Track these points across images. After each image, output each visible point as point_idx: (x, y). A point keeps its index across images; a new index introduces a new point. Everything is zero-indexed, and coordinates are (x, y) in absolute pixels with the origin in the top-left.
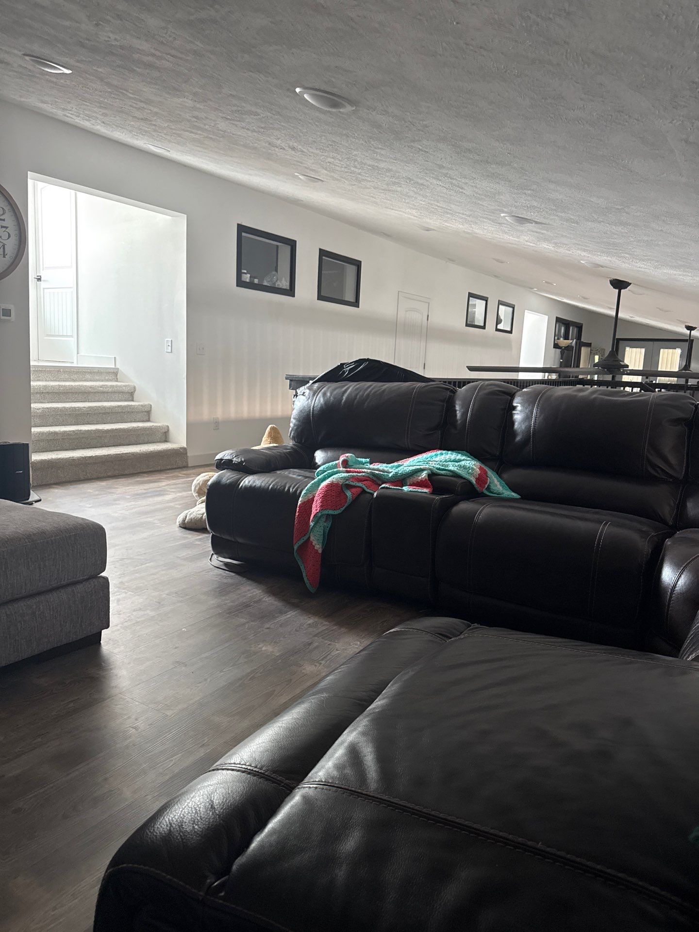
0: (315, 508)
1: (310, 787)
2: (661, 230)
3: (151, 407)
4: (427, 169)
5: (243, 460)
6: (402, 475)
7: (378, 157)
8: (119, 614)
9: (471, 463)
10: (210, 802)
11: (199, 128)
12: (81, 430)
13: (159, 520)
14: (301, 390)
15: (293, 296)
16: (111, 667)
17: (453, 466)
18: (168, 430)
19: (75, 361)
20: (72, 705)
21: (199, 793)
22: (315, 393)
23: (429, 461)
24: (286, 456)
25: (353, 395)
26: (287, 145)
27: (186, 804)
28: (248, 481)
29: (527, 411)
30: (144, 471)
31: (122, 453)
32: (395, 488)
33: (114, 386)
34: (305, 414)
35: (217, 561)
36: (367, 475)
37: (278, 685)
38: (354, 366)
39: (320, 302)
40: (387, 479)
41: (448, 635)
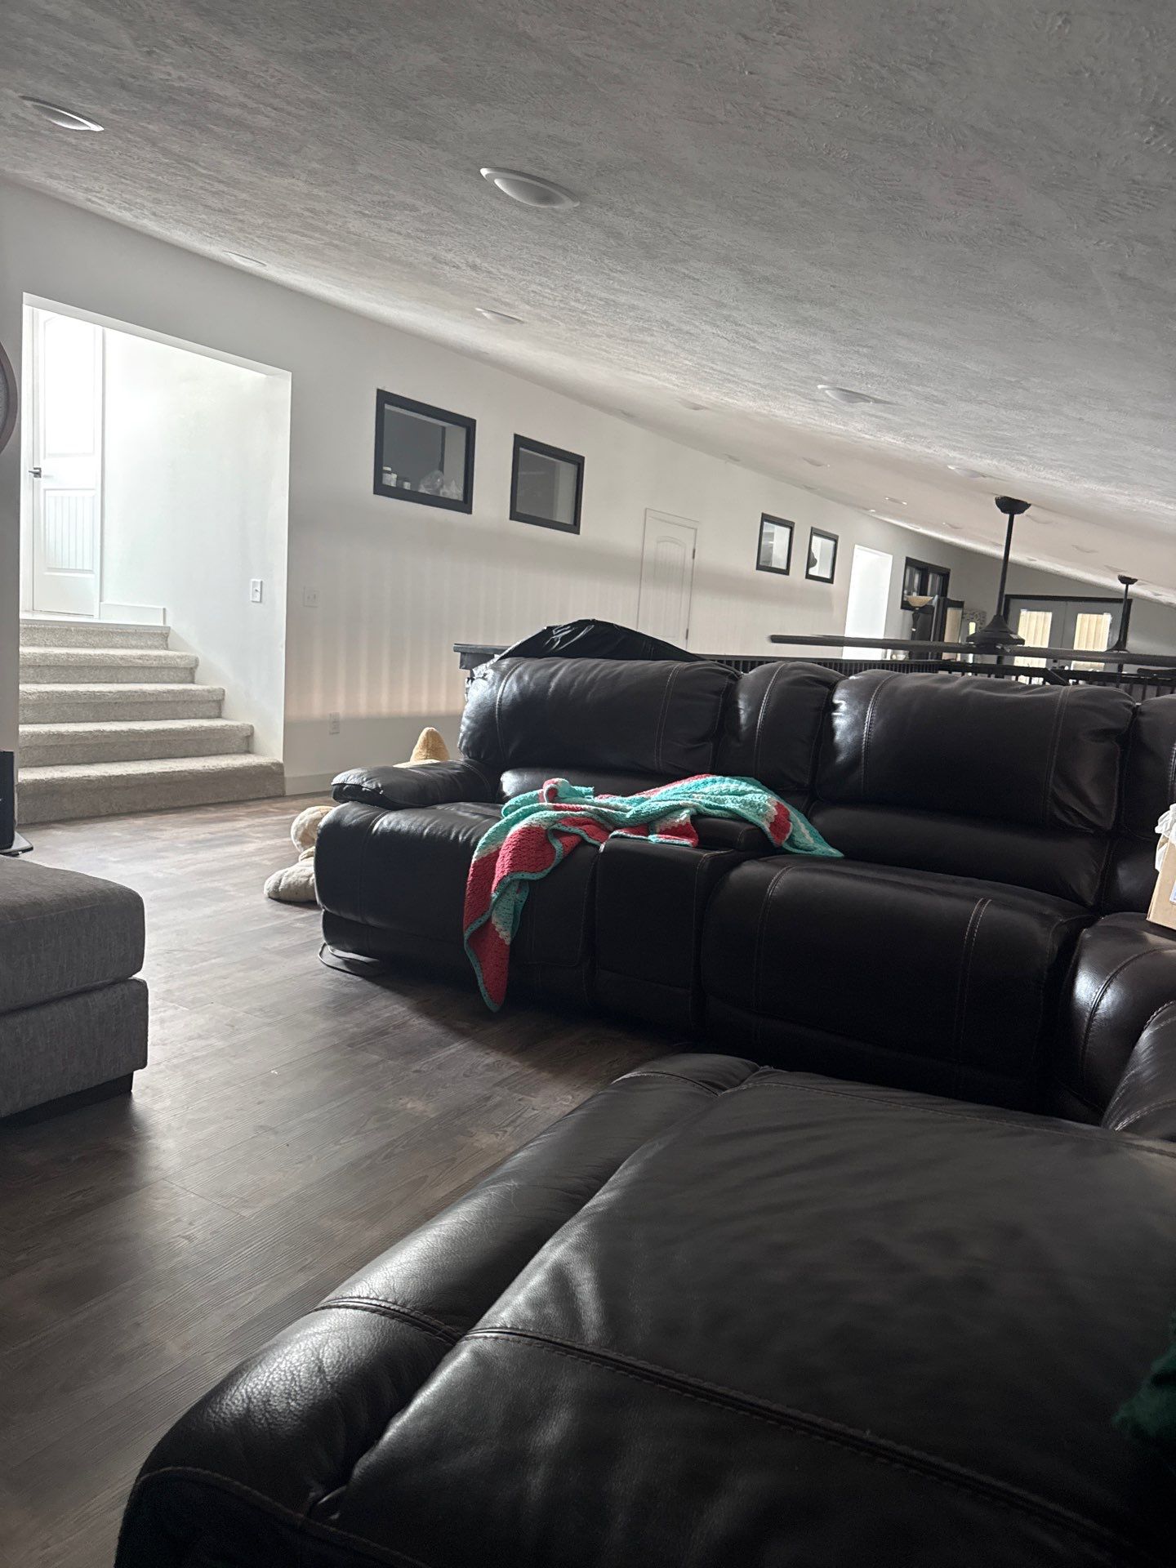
0: (501, 868)
1: (486, 1337)
2: (1080, 419)
3: (224, 694)
4: (696, 308)
5: (380, 785)
6: (648, 815)
7: (616, 286)
8: (164, 1045)
9: (762, 798)
10: (317, 1362)
11: (315, 229)
12: (103, 731)
13: (235, 885)
14: (480, 670)
16: (150, 1134)
17: (733, 802)
18: (252, 734)
19: (96, 614)
20: (79, 1198)
21: (298, 1346)
22: (503, 675)
23: (693, 792)
24: (453, 780)
25: (568, 680)
26: (462, 261)
27: (276, 1364)
28: (387, 821)
29: (856, 713)
30: (210, 802)
31: (174, 772)
32: (635, 836)
33: (161, 656)
34: (486, 710)
35: (331, 956)
36: (590, 814)
37: (432, 1167)
38: (569, 631)
39: (515, 523)
40: (622, 822)
41: (721, 1084)
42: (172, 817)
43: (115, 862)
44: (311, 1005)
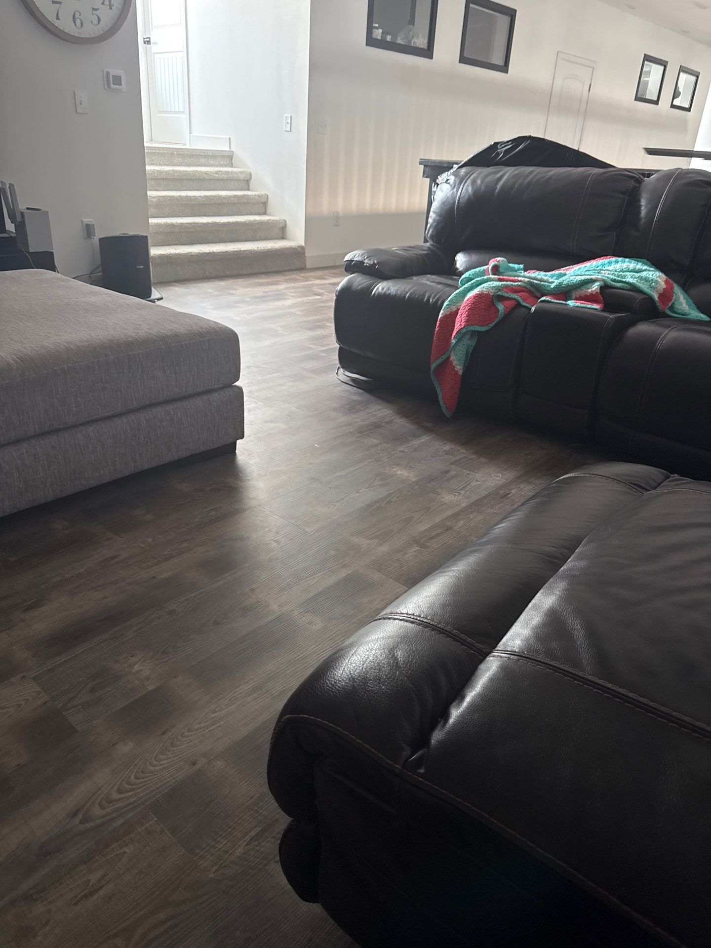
0: (459, 323)
1: (507, 658)
3: (268, 198)
5: (376, 262)
6: (568, 286)
9: (654, 275)
10: (394, 660)
12: (198, 223)
13: (282, 327)
14: (441, 179)
17: (632, 277)
18: (286, 225)
19: (188, 143)
20: (214, 512)
23: (601, 270)
24: (423, 258)
25: (510, 183)
28: (381, 287)
30: (262, 271)
31: (240, 251)
32: (558, 301)
33: (229, 172)
34: (448, 207)
35: (343, 375)
36: (525, 284)
37: (416, 511)
38: (511, 146)
39: (462, 65)
40: (547, 291)
41: (644, 486)
42: (240, 281)
44: (334, 405)
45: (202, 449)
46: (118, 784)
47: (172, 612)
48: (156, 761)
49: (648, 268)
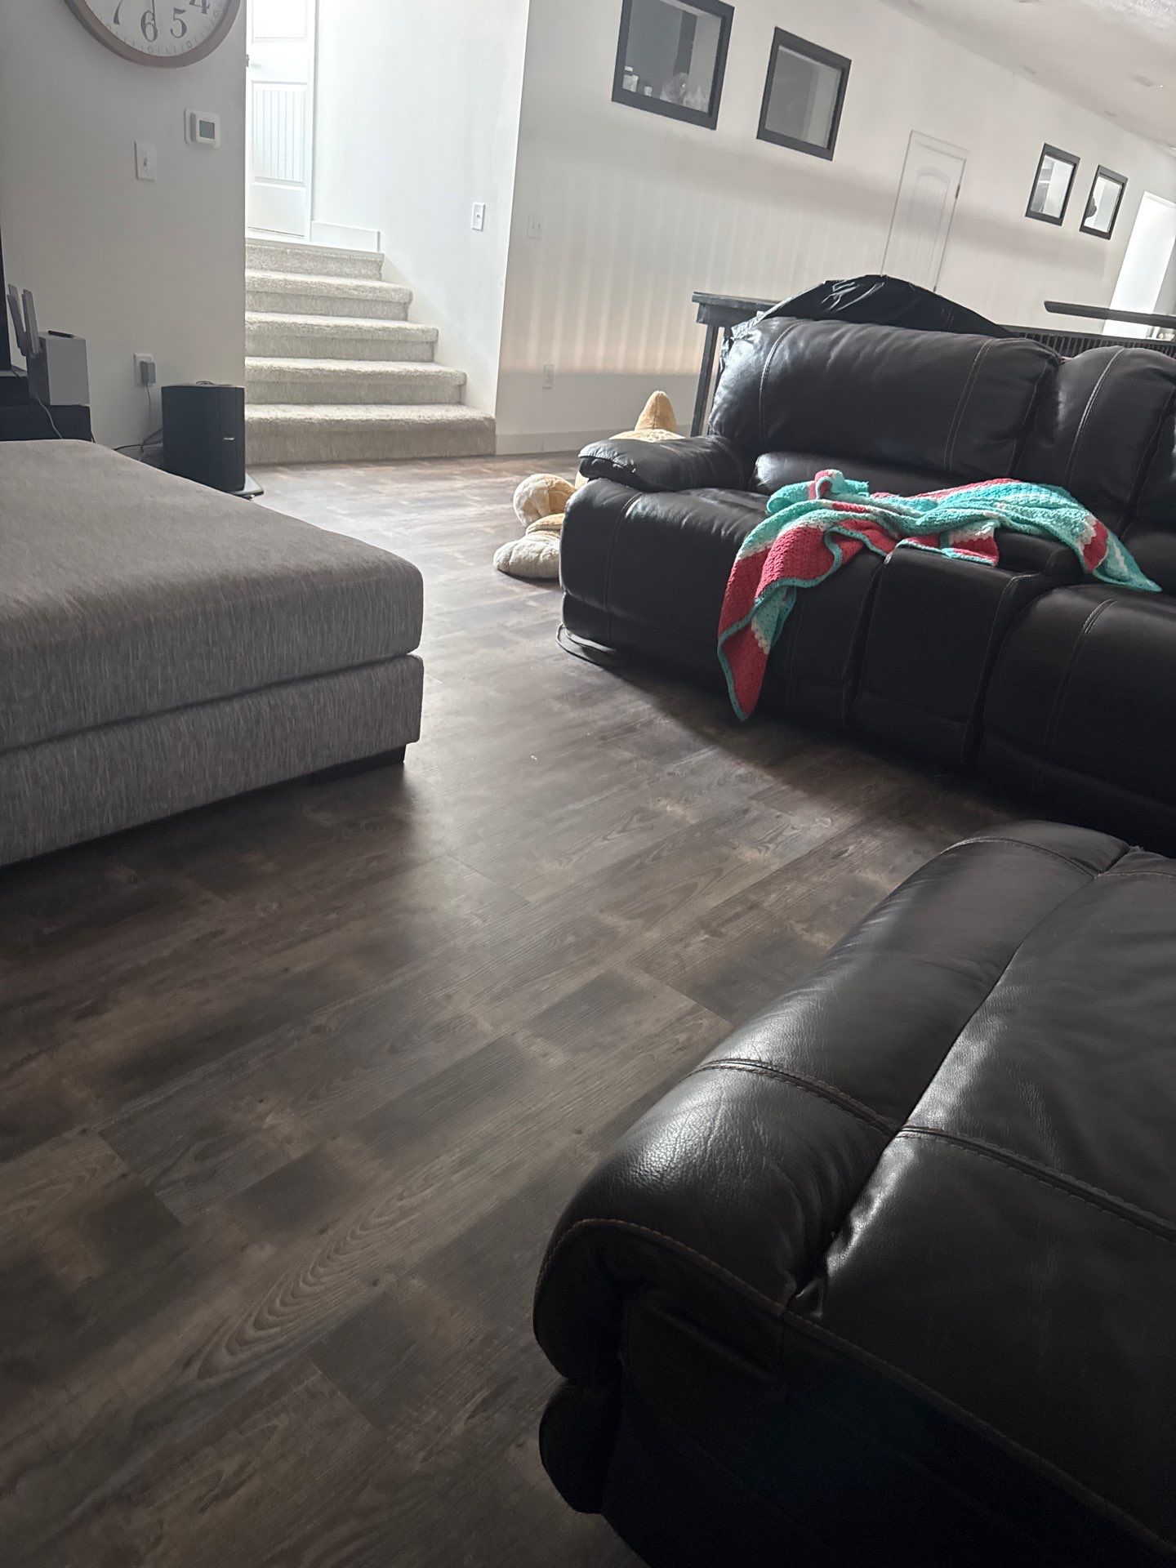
0: (769, 573)
3: (437, 336)
5: (632, 463)
6: (943, 523)
9: (1079, 515)
12: (322, 370)
13: (463, 553)
14: (739, 330)
15: (713, 127)
16: (427, 807)
17: (1043, 516)
18: (465, 382)
19: (308, 235)
23: (994, 500)
24: (704, 460)
25: (852, 350)
28: (641, 505)
30: (423, 455)
31: (391, 420)
32: (927, 548)
33: (375, 288)
34: (749, 381)
35: (569, 641)
36: (875, 517)
37: (702, 874)
38: (853, 288)
39: (762, 143)
40: (911, 529)
41: (1094, 864)
42: (389, 470)
43: (344, 515)
44: (558, 691)
45: (353, 756)
46: (255, 1313)
47: (319, 1030)
48: (314, 1277)
49: (1069, 503)
